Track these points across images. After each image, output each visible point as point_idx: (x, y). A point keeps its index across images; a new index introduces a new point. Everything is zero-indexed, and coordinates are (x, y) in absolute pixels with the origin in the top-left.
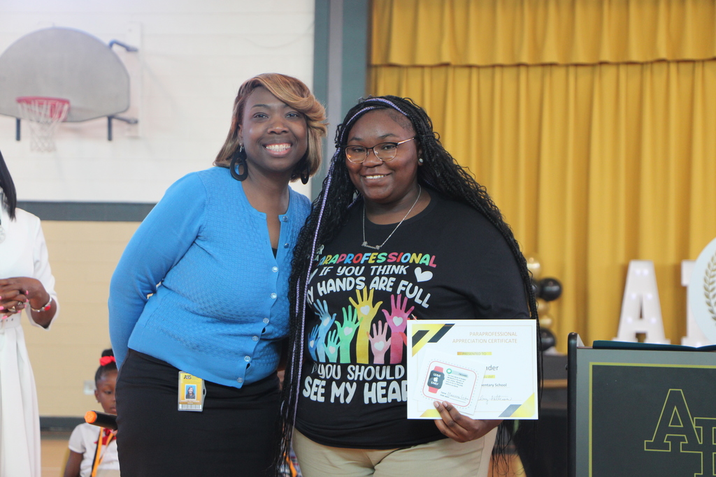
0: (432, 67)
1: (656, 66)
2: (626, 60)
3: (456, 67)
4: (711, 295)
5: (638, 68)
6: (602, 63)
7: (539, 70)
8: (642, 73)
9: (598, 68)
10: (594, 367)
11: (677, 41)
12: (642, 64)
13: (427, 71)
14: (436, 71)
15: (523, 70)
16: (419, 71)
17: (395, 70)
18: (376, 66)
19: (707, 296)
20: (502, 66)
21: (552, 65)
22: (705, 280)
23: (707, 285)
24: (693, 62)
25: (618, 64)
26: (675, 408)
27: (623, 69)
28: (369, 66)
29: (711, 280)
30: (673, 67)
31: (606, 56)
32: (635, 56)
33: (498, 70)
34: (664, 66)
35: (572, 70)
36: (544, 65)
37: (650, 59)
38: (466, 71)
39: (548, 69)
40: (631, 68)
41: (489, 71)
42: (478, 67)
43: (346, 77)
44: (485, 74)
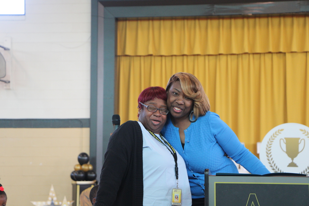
0: (144, 56)
1: (244, 56)
2: (231, 53)
3: (155, 56)
4: (269, 155)
5: (236, 56)
6: (220, 54)
7: (192, 57)
8: (238, 58)
9: (218, 57)
10: (217, 184)
11: (253, 45)
12: (238, 55)
13: (142, 58)
14: (146, 58)
15: (185, 57)
16: (138, 58)
17: (128, 58)
18: (119, 56)
19: (268, 156)
20: (176, 56)
21: (198, 55)
22: (267, 149)
23: (267, 151)
24: (260, 54)
25: (227, 55)
26: (253, 202)
27: (229, 57)
28: (116, 56)
29: (269, 149)
30: (251, 56)
31: (222, 51)
32: (234, 51)
33: (174, 58)
34: (247, 55)
35: (207, 57)
36: (194, 55)
37: (241, 52)
38: (160, 58)
39: (196, 57)
40: (233, 56)
41: (170, 58)
42: (165, 56)
43: (106, 61)
44: (168, 59)
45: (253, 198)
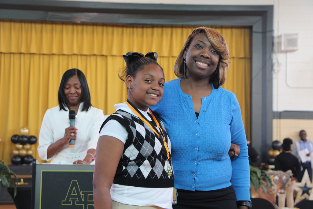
1: (73, 57)
2: (62, 53)
5: (66, 57)
6: (53, 54)
7: (29, 56)
8: (68, 58)
9: (51, 56)
10: (43, 172)
11: (81, 48)
12: (68, 55)
15: (22, 55)
20: (14, 53)
21: (34, 54)
24: (86, 55)
25: (59, 55)
26: (74, 188)
27: (61, 57)
30: (79, 57)
31: (55, 51)
32: (65, 52)
33: (12, 55)
34: (76, 56)
35: (41, 56)
36: (30, 54)
37: (71, 53)
39: (32, 56)
40: (64, 57)
41: (9, 55)
44: (7, 56)
45: (74, 184)
